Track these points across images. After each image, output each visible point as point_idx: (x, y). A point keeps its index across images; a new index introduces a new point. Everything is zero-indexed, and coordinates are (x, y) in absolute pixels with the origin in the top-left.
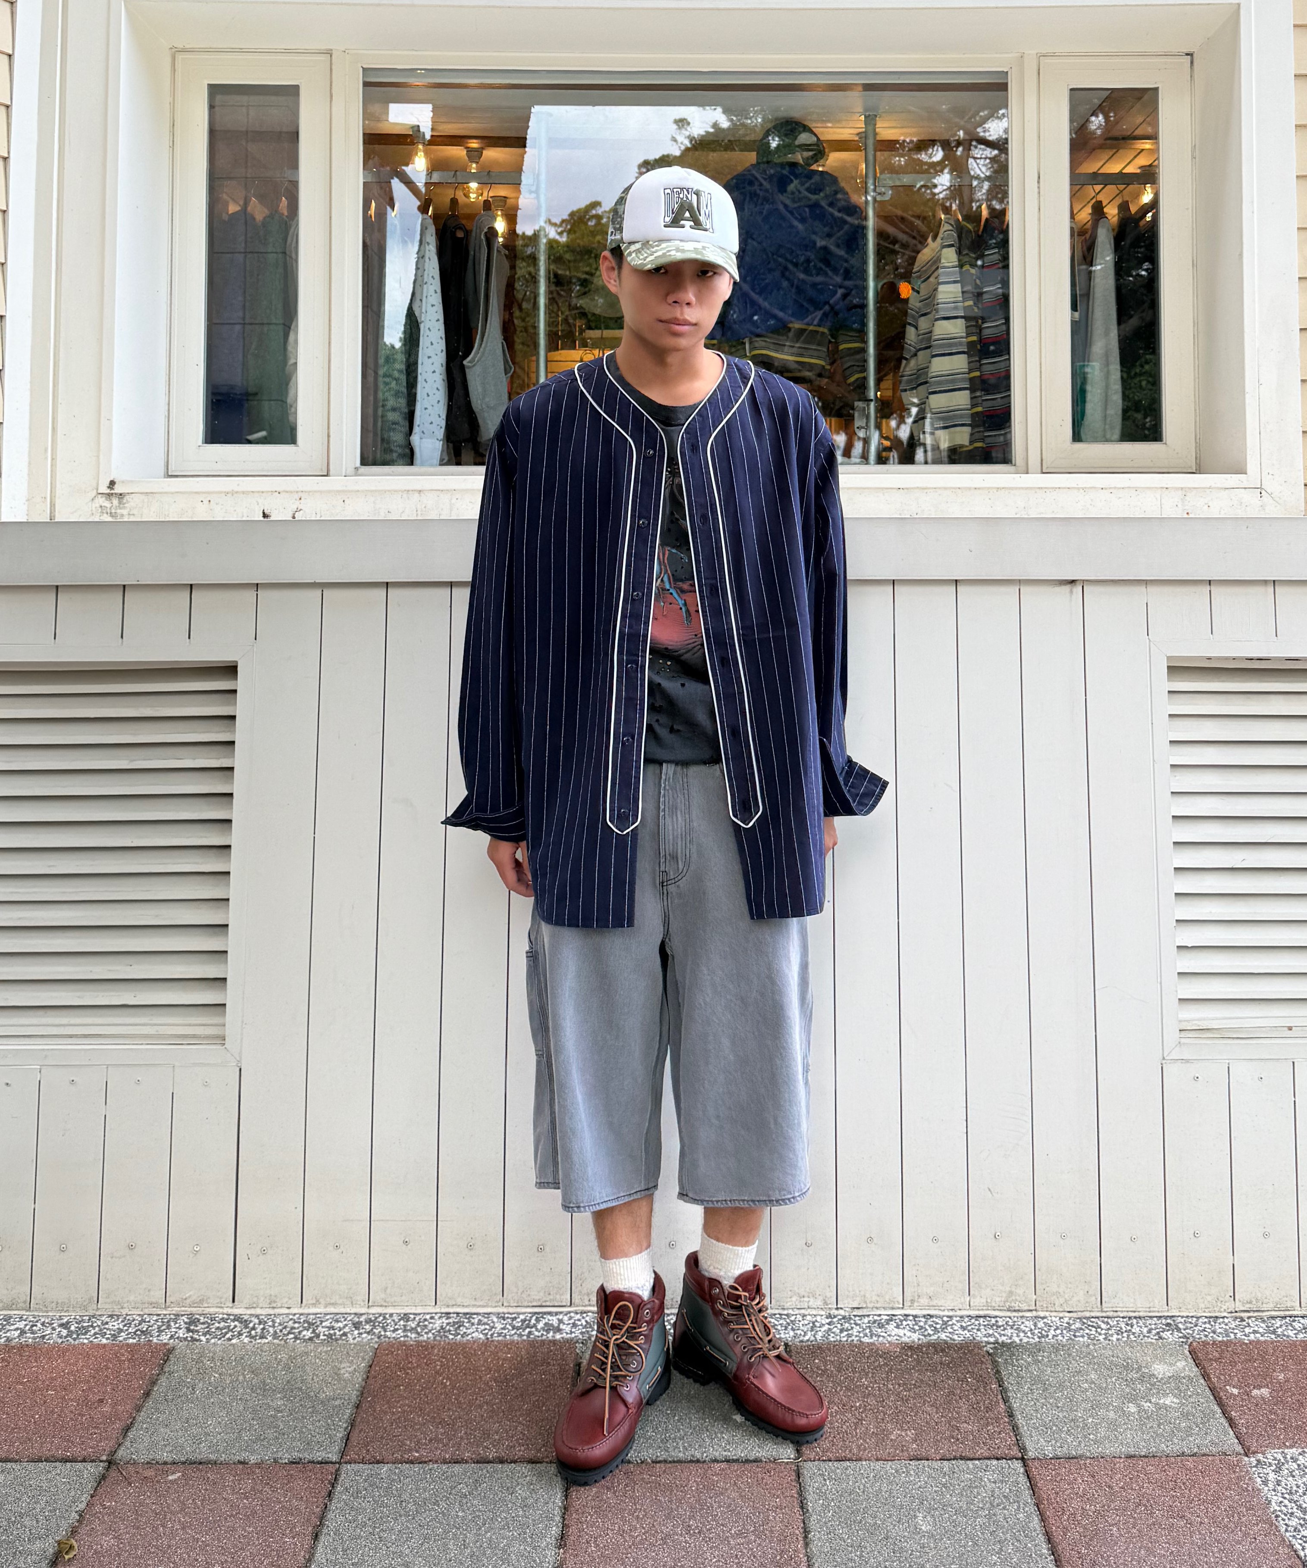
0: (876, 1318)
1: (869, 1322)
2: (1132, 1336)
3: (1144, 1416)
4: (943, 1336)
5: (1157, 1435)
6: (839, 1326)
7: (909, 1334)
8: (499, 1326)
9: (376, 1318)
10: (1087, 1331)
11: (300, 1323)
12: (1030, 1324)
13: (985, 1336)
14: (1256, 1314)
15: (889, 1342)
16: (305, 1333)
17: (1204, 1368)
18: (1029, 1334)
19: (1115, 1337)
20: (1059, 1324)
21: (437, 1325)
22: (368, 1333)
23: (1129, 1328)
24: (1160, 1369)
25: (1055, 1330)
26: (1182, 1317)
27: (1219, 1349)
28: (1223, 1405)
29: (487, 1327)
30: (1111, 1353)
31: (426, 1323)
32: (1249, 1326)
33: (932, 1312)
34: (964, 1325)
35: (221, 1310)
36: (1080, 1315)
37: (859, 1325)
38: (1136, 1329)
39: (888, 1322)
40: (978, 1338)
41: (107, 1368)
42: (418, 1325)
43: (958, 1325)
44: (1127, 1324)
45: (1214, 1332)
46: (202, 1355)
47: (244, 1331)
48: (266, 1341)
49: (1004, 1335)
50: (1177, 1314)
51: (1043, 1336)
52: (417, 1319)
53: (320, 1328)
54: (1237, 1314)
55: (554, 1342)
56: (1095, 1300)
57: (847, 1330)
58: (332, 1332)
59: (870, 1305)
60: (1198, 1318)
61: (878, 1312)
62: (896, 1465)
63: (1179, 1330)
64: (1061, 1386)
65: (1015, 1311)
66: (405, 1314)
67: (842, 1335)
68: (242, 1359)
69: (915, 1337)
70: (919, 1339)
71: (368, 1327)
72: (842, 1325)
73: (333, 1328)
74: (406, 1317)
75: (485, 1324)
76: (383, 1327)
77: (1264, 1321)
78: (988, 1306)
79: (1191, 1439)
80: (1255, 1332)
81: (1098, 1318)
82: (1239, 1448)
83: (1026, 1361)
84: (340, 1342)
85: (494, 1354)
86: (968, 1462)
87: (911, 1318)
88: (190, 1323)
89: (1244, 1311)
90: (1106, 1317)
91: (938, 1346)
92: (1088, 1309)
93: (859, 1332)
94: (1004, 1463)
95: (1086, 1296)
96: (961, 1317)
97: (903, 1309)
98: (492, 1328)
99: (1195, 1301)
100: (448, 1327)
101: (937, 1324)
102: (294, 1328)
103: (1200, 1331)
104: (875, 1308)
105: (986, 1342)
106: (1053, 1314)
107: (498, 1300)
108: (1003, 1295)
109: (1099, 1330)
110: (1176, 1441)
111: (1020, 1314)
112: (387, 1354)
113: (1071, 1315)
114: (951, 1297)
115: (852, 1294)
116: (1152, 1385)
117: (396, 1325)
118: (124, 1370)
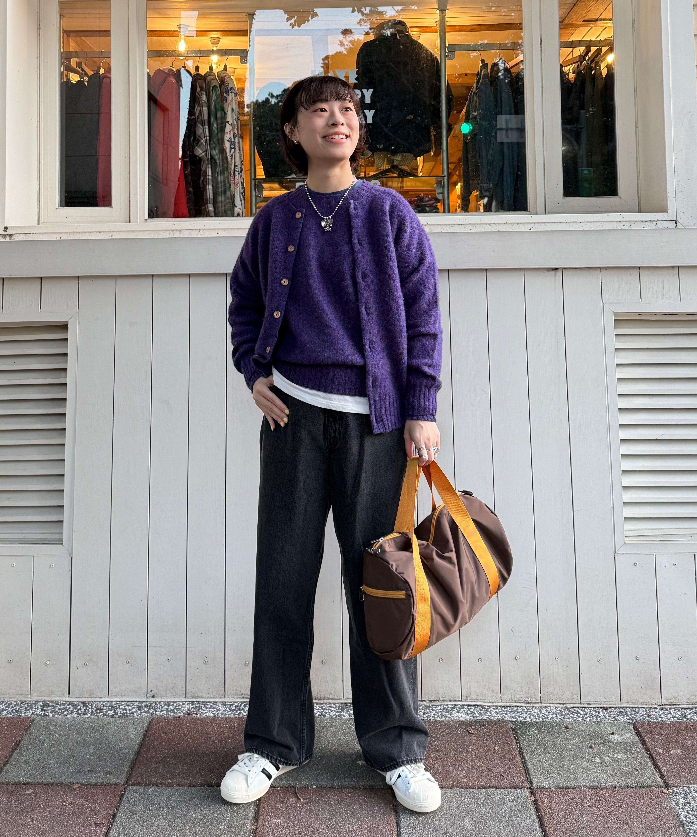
0: (445, 706)
1: (441, 709)
2: (599, 719)
3: (604, 765)
4: (485, 717)
5: (612, 776)
6: (423, 711)
7: (464, 716)
8: (222, 709)
9: (151, 704)
10: (572, 715)
11: (106, 706)
12: (537, 711)
13: (510, 718)
14: (674, 707)
15: (452, 721)
16: (109, 712)
17: (642, 737)
18: (537, 717)
19: (589, 718)
20: (555, 710)
21: (186, 708)
22: (146, 712)
23: (597, 714)
25: (552, 714)
26: (630, 708)
27: (651, 727)
28: (653, 759)
29: (215, 710)
30: (585, 728)
31: (180, 707)
32: (670, 713)
33: (479, 703)
34: (498, 711)
35: (62, 699)
36: (569, 706)
37: (435, 710)
38: (601, 715)
39: (452, 709)
40: (506, 719)
42: (174, 708)
43: (494, 711)
44: (596, 712)
45: (649, 717)
46: (49, 724)
47: (74, 710)
48: (87, 716)
49: (521, 717)
50: (627, 706)
51: (545, 718)
52: (175, 704)
53: (118, 710)
54: (663, 706)
56: (576, 697)
57: (428, 713)
58: (125, 712)
59: (441, 699)
60: (639, 708)
61: (446, 703)
62: (454, 790)
63: (627, 715)
64: (555, 746)
65: (528, 703)
66: (168, 702)
67: (425, 716)
68: (72, 726)
69: (468, 718)
70: (470, 719)
71: (146, 709)
72: (424, 710)
73: (126, 709)
74: (168, 704)
75: (214, 708)
76: (154, 709)
77: (679, 711)
78: (512, 700)
79: (632, 778)
80: (673, 717)
81: (578, 707)
82: (662, 784)
83: (534, 732)
84: (129, 717)
85: (220, 724)
86: (497, 790)
87: (466, 707)
88: (43, 706)
89: (667, 705)
90: (583, 707)
91: (481, 723)
92: (573, 702)
93: (435, 714)
94: (518, 790)
95: (571, 694)
96: (496, 706)
97: (461, 701)
98: (219, 710)
99: (636, 698)
100: (193, 710)
101: (481, 710)
102: (103, 709)
103: (640, 716)
104: (444, 701)
105: (510, 721)
106: (551, 705)
107: (222, 694)
108: (521, 693)
109: (579, 715)
110: (624, 779)
111: (532, 705)
112: (156, 725)
113: (562, 706)
114: (489, 694)
115: (430, 692)
116: (609, 747)
117: (162, 708)
118: (4, 732)
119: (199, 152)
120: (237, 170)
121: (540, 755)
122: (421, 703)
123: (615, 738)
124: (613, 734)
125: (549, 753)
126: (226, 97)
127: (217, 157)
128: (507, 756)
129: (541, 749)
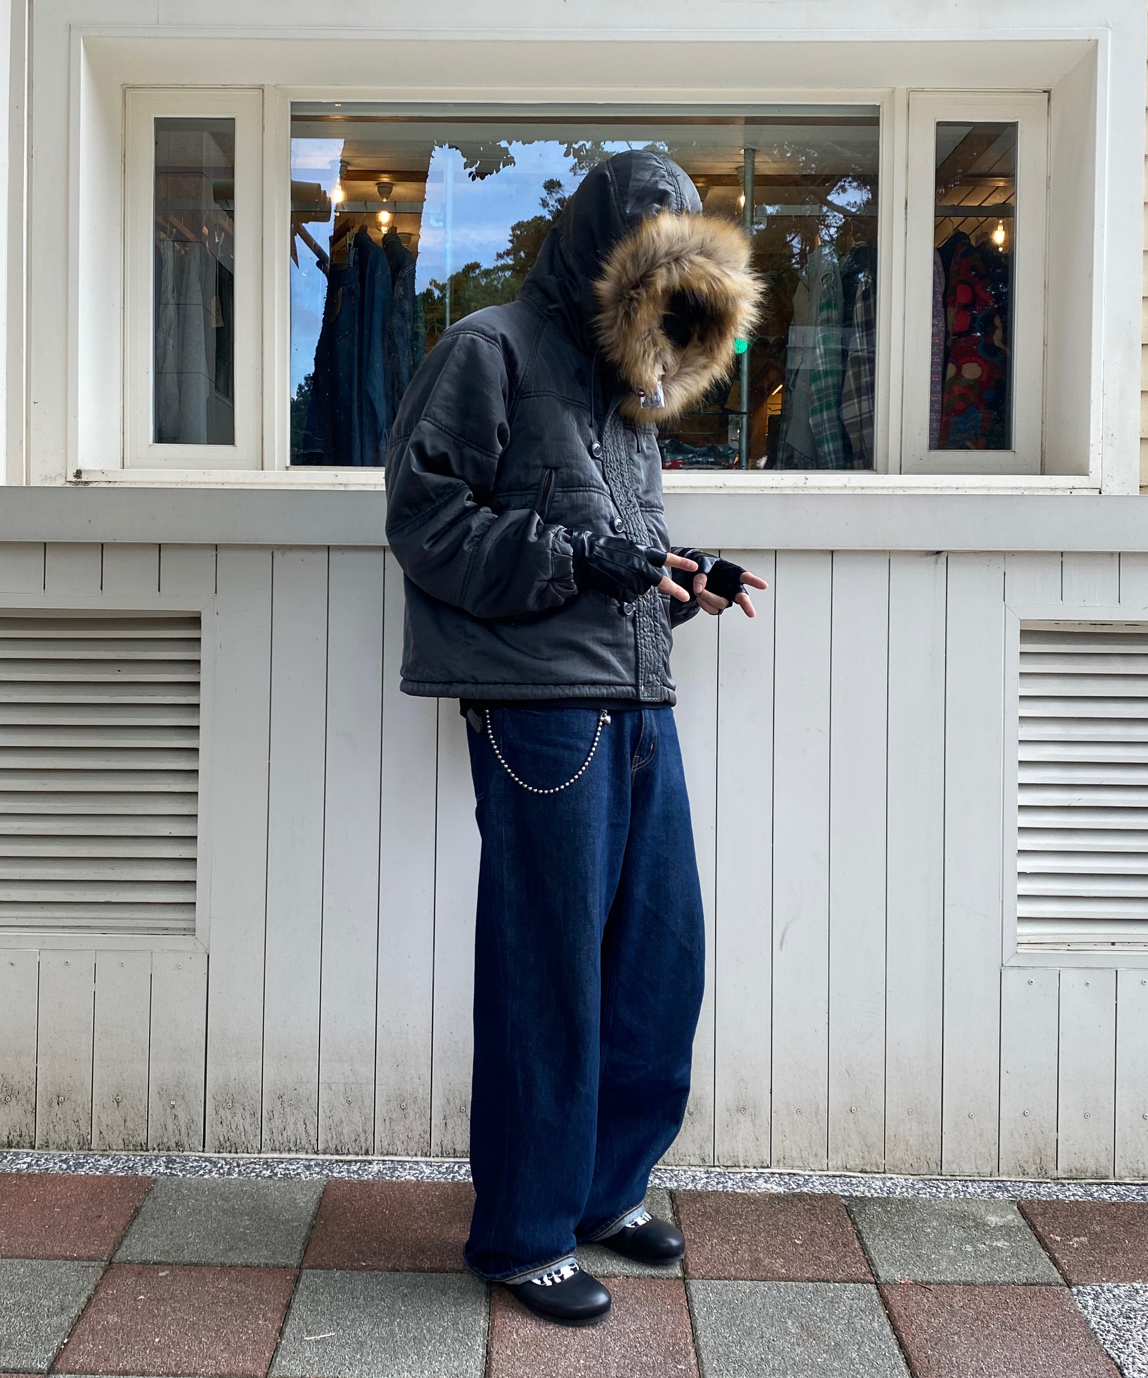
0: (747, 1174)
1: (741, 1178)
2: (968, 1195)
3: (979, 1256)
4: (805, 1190)
5: (991, 1269)
6: (716, 1180)
7: (775, 1187)
8: (427, 1171)
9: (323, 1163)
10: (929, 1190)
11: (260, 1164)
12: (880, 1183)
13: (841, 1191)
14: (1075, 1181)
15: (759, 1193)
16: (264, 1172)
17: (1030, 1220)
18: (879, 1191)
19: (953, 1195)
20: (904, 1183)
21: (375, 1169)
22: (318, 1174)
23: (965, 1189)
24: (993, 1220)
25: (901, 1188)
26: (1011, 1181)
27: (1043, 1207)
28: (1048, 1249)
29: (418, 1172)
30: (950, 1207)
31: (366, 1167)
32: (1069, 1190)
33: (796, 1171)
34: (823, 1182)
35: (193, 1153)
36: (923, 1177)
37: (733, 1179)
38: (971, 1190)
39: (757, 1178)
40: (836, 1193)
41: (102, 1192)
42: (359, 1168)
43: (818, 1182)
44: (963, 1186)
45: (1039, 1194)
46: (180, 1186)
47: (214, 1169)
48: (233, 1177)
49: (857, 1191)
50: (1008, 1179)
51: (891, 1193)
52: (359, 1163)
53: (277, 1169)
54: (1060, 1181)
56: (935, 1166)
57: (723, 1183)
59: (742, 1164)
60: (1024, 1183)
61: (748, 1170)
62: (768, 1283)
63: (1008, 1191)
64: (907, 1229)
65: (866, 1172)
66: (348, 1161)
67: (719, 1186)
68: (213, 1189)
69: (781, 1190)
70: (784, 1192)
71: (317, 1169)
72: (718, 1179)
73: (288, 1169)
74: (349, 1163)
75: (415, 1169)
76: (328, 1170)
77: (1082, 1187)
78: (843, 1168)
79: (1020, 1272)
80: (1074, 1195)
81: (938, 1180)
82: (1061, 1281)
83: (877, 1211)
84: (295, 1180)
85: (425, 1191)
86: (829, 1284)
87: (777, 1176)
88: (168, 1162)
89: (1065, 1179)
90: (945, 1180)
91: (800, 1197)
92: (930, 1173)
93: (733, 1185)
94: (859, 1285)
95: (929, 1162)
96: (821, 1176)
97: (770, 1167)
98: (423, 1172)
101: (799, 1180)
102: (255, 1168)
103: (1026, 1193)
104: (745, 1167)
105: (843, 1196)
106: (899, 1175)
107: (425, 1149)
108: (857, 1159)
109: (939, 1190)
110: (1007, 1274)
111: (871, 1175)
112: (335, 1190)
113: (915, 1177)
114: (811, 1160)
115: (726, 1155)
116: (985, 1231)
117: (341, 1168)
118: (117, 1195)
121: (887, 1240)
122: (713, 1169)
124: (989, 1215)
125: (900, 1238)
128: (840, 1241)
129: (887, 1233)
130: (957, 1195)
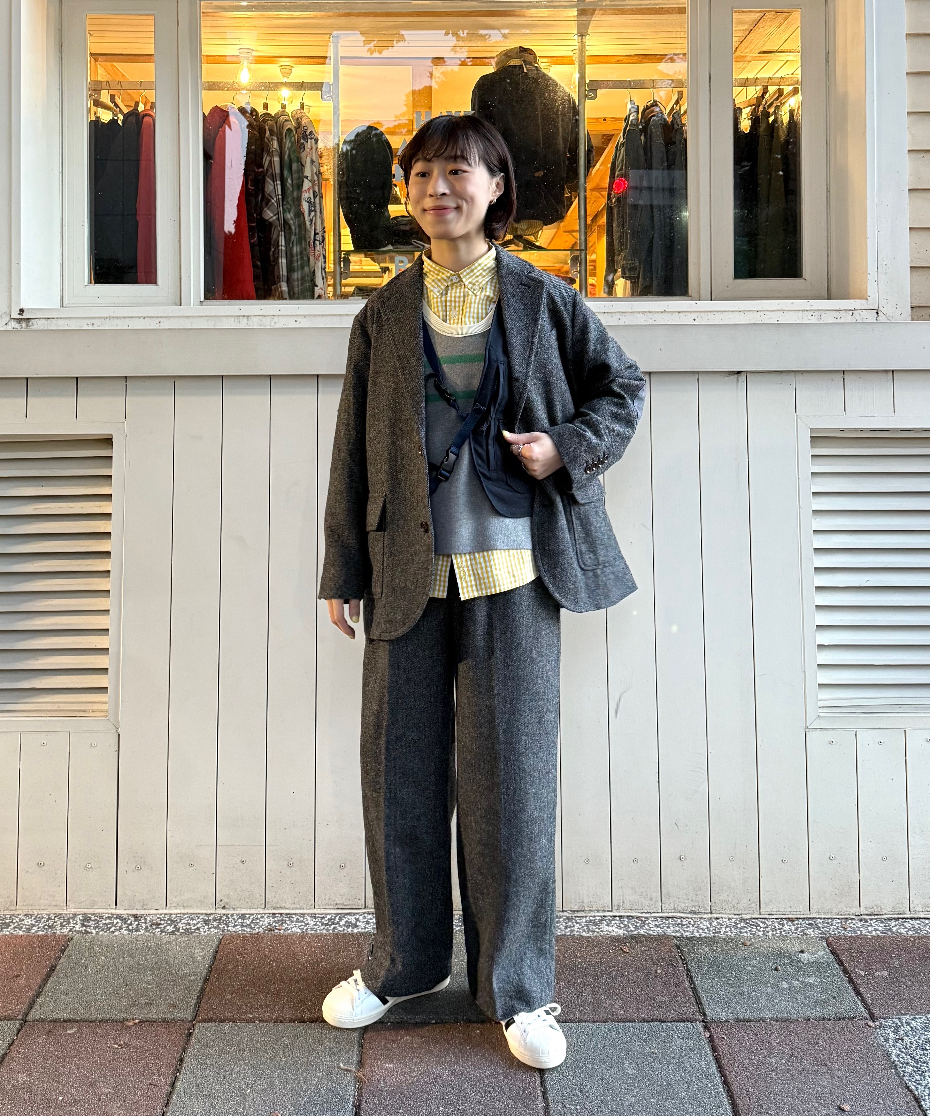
0: (591, 918)
1: (586, 922)
2: (783, 933)
4: (642, 932)
5: (804, 1005)
6: (564, 924)
7: (616, 930)
8: (312, 923)
9: (221, 917)
10: (750, 929)
11: (164, 920)
12: (707, 923)
13: (673, 932)
14: (876, 917)
15: (602, 936)
16: (168, 927)
17: (838, 956)
18: (706, 931)
19: (771, 933)
20: (728, 922)
21: (265, 922)
22: (215, 928)
23: (781, 927)
25: (726, 928)
26: (821, 918)
27: (849, 942)
28: (854, 984)
29: (303, 924)
30: (767, 945)
31: (258, 921)
32: (872, 926)
33: (634, 914)
34: (658, 924)
35: (106, 911)
36: (745, 917)
37: (579, 923)
38: (786, 927)
39: (601, 921)
40: (668, 934)
41: (23, 951)
42: (252, 922)
43: (653, 923)
44: (780, 924)
45: (845, 929)
46: (92, 943)
47: (124, 926)
48: (140, 933)
49: (687, 931)
50: (818, 916)
51: (717, 932)
52: (252, 917)
53: (180, 924)
54: (862, 917)
55: (352, 935)
56: (755, 906)
57: (570, 927)
59: (587, 909)
60: (833, 919)
61: (593, 914)
63: (819, 928)
64: (731, 967)
65: (695, 913)
66: (242, 915)
67: (567, 931)
68: (122, 946)
69: (621, 932)
70: (624, 934)
71: (215, 924)
72: (566, 923)
73: (189, 924)
74: (243, 916)
75: (301, 922)
76: (226, 924)
77: (882, 922)
78: (675, 910)
79: (829, 1008)
80: (876, 930)
81: (757, 919)
82: (866, 1015)
83: (704, 951)
84: (194, 934)
85: (309, 942)
87: (618, 918)
88: (84, 920)
89: (867, 915)
90: (763, 919)
91: (636, 939)
92: (750, 912)
93: (579, 929)
94: (689, 1024)
95: (749, 903)
96: (655, 918)
97: (611, 911)
98: (306, 924)
99: (830, 907)
100: (274, 924)
101: (637, 923)
102: (160, 924)
103: (834, 929)
104: (590, 911)
105: (674, 937)
106: (724, 916)
107: (310, 904)
108: (686, 901)
109: (758, 928)
110: (819, 1009)
111: (699, 916)
112: (229, 943)
113: (737, 916)
114: (647, 903)
115: (573, 901)
116: (799, 968)
117: (235, 922)
118: (36, 953)
119: (269, 215)
120: (318, 239)
121: (713, 979)
122: (562, 914)
123: (805, 957)
124: (802, 952)
125: (724, 977)
126: (303, 144)
127: (291, 222)
128: (672, 981)
129: (713, 972)
130: (774, 933)
